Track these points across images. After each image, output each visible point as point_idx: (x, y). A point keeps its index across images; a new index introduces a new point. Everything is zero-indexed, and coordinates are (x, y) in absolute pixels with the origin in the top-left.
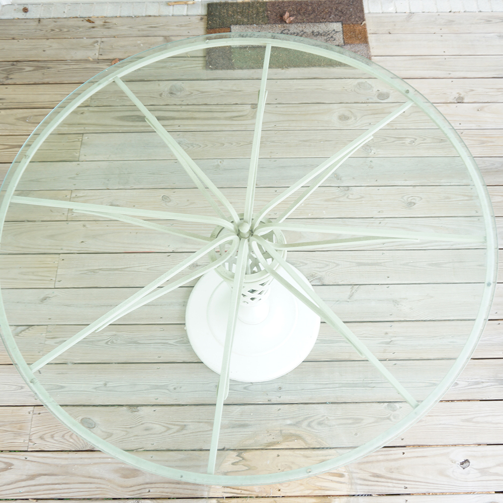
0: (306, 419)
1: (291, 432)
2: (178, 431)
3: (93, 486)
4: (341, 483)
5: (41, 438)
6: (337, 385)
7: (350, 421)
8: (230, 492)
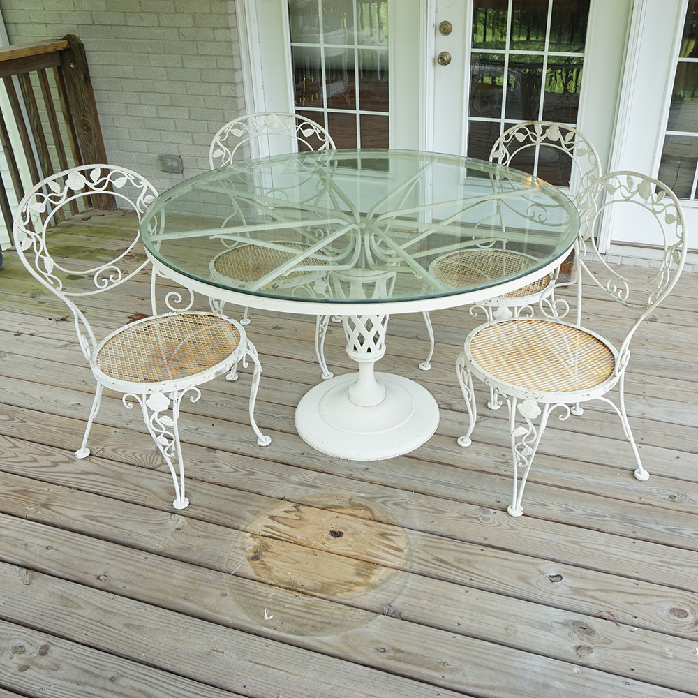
0: (382, 497)
1: (361, 503)
2: (244, 475)
3: (136, 493)
4: (396, 556)
5: (114, 450)
6: (430, 481)
7: (431, 510)
8: (269, 532)
